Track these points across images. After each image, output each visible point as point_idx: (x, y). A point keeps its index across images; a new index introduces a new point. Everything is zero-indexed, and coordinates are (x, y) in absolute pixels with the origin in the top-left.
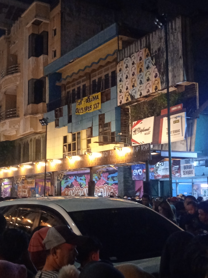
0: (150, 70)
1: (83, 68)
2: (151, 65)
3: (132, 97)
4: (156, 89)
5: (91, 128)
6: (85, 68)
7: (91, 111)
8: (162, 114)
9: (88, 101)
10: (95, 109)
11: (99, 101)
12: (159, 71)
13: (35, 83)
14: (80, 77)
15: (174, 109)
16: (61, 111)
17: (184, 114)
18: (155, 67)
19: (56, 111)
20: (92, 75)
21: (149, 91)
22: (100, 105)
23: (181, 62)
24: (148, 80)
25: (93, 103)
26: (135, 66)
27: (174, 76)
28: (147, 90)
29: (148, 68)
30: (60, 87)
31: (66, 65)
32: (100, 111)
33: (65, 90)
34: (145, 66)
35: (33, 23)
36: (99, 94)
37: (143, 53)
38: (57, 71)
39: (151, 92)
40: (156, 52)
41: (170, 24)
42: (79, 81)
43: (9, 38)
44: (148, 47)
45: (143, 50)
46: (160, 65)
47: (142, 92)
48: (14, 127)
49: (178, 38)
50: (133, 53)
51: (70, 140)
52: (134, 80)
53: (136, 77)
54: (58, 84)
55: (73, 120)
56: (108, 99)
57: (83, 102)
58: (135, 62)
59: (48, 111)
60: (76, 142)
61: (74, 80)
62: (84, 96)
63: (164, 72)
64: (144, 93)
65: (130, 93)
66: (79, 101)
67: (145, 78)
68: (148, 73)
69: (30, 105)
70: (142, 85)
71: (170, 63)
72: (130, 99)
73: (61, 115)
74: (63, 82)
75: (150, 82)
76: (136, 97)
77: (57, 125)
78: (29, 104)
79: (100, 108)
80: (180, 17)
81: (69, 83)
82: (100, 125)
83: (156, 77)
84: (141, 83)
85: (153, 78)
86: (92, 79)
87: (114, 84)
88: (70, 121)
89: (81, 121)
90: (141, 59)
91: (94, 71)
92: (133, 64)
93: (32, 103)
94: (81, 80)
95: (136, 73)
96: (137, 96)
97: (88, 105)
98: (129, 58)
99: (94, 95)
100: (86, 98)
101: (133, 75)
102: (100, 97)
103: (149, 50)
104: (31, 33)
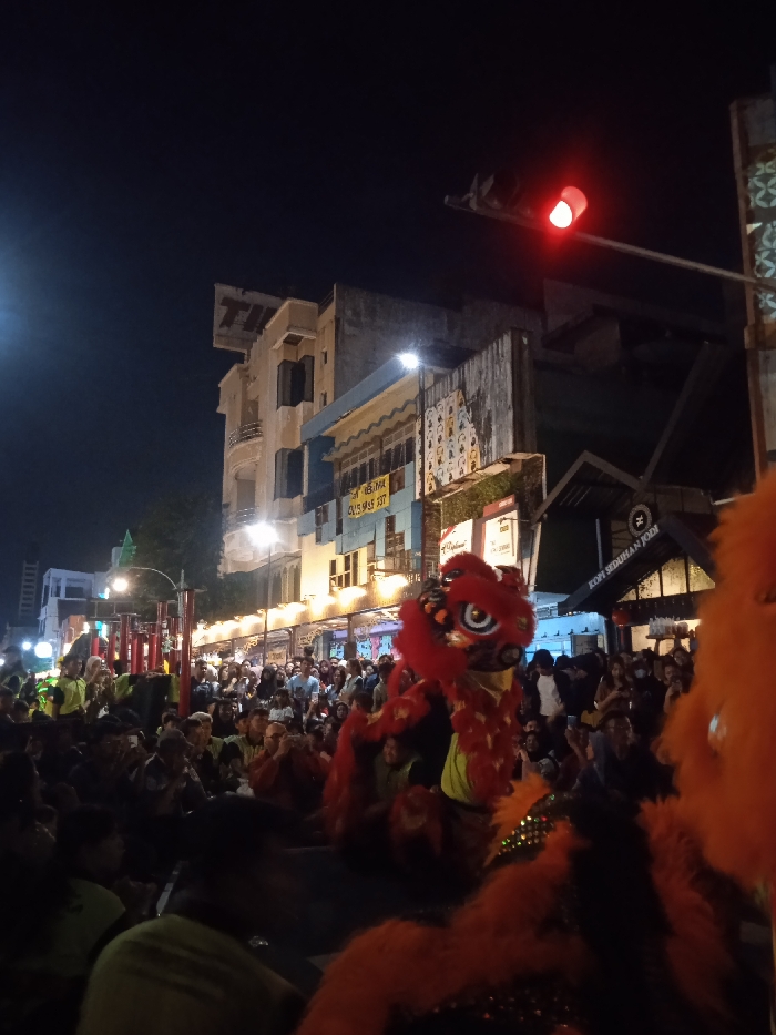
0: (464, 431)
1: (366, 428)
2: (466, 423)
3: (438, 482)
4: (473, 467)
5: (373, 542)
6: (370, 427)
7: (373, 511)
8: (484, 515)
9: (368, 491)
10: (380, 507)
11: (386, 490)
12: (478, 433)
13: (290, 456)
14: (366, 444)
15: (503, 504)
16: (325, 511)
17: (514, 514)
18: (472, 425)
19: (317, 511)
20: (385, 439)
21: (462, 472)
22: (387, 499)
23: (510, 415)
24: (462, 450)
25: (377, 494)
26: (443, 423)
27: (500, 444)
28: (459, 470)
29: (461, 427)
30: (330, 464)
31: (336, 422)
32: (387, 510)
33: (340, 470)
34: (457, 424)
35: (285, 341)
36: (387, 476)
37: (454, 398)
38: (323, 434)
39: (465, 472)
40: (473, 397)
41: (495, 345)
42: (362, 452)
43: (247, 369)
44: (462, 387)
45: (455, 394)
46: (479, 423)
47: (452, 472)
49: (505, 370)
50: (439, 400)
51: (340, 570)
52: (440, 449)
53: (444, 444)
54: (326, 458)
55: (345, 529)
56: (401, 487)
57: (360, 492)
58: (443, 417)
59: (307, 510)
60: (351, 571)
61: (356, 450)
62: (363, 481)
63: (484, 435)
64: (456, 476)
65: (435, 474)
66: (354, 491)
67: (458, 447)
68: (462, 437)
69: (278, 500)
70: (452, 460)
71: (494, 419)
72: (434, 488)
73: (326, 520)
74: (335, 455)
75: (465, 454)
76: (443, 484)
77: (318, 540)
78: (275, 499)
79: (386, 504)
80: (510, 333)
81: (347, 455)
82: (387, 537)
83: (473, 444)
84: (451, 455)
85: (468, 447)
86: (386, 448)
87: (411, 458)
88: (339, 531)
89: (357, 530)
90: (451, 411)
91: (388, 432)
92: (440, 419)
93: (282, 496)
94: (367, 449)
95: (443, 438)
96: (445, 481)
97: (368, 498)
98: (433, 409)
99: (379, 479)
100: (365, 485)
101: (439, 440)
102: (387, 483)
103: (464, 394)
104: (281, 359)
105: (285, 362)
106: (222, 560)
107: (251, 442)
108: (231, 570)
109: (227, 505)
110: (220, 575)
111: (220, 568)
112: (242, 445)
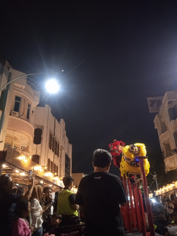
35: (168, 103)
48: (172, 161)
104: (168, 108)
105: (169, 109)
106: (165, 168)
107: (165, 132)
108: (169, 170)
109: (163, 152)
110: (166, 172)
111: (166, 170)
112: (163, 134)
